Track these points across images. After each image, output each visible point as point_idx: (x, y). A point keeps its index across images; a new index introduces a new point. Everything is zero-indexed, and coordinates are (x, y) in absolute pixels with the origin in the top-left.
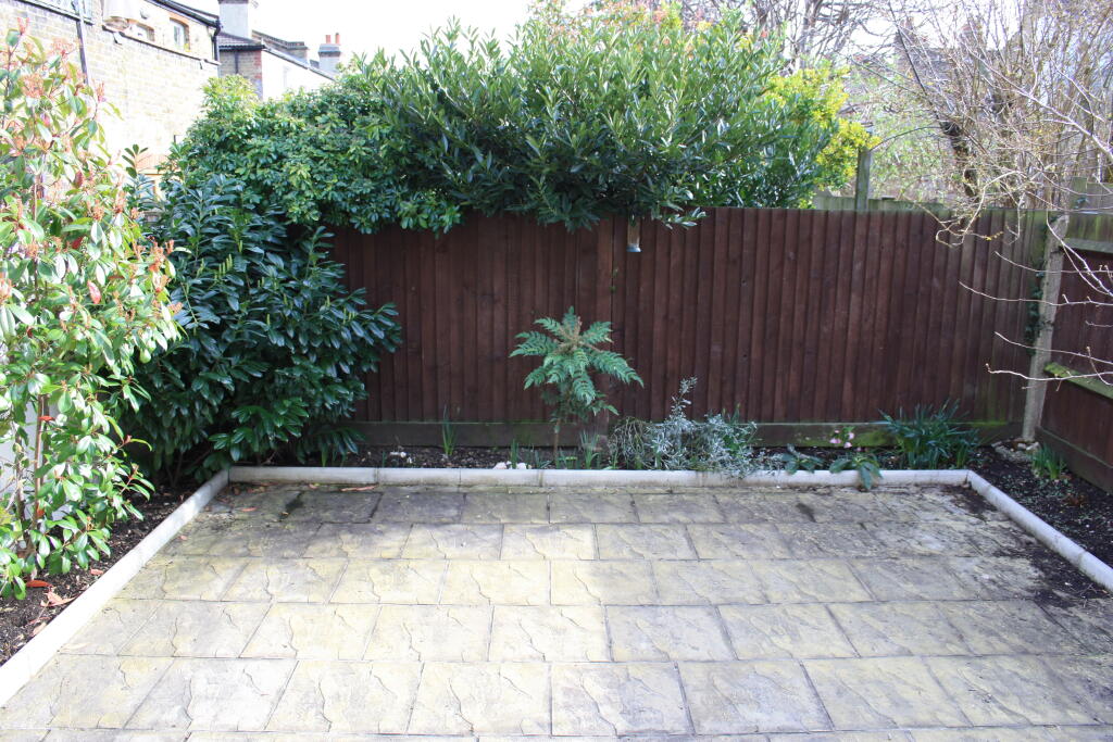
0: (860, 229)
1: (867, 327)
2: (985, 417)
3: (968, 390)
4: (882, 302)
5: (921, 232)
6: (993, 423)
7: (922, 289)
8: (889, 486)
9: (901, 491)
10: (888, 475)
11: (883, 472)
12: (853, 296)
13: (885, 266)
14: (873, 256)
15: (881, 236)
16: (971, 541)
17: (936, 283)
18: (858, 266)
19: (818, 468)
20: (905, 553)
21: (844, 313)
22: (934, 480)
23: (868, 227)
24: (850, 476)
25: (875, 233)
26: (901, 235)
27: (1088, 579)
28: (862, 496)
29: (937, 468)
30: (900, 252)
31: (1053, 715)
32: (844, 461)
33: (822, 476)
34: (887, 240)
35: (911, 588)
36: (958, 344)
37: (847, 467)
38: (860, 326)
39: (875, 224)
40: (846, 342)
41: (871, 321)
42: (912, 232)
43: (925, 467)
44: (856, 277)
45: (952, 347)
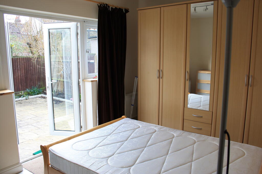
0: (18, 60)
1: (22, 76)
2: (42, 87)
3: (39, 84)
4: (23, 71)
5: (28, 60)
6: (43, 88)
7: (29, 69)
8: (31, 98)
9: (33, 98)
10: (30, 97)
11: (29, 97)
12: (19, 71)
13: (23, 66)
14: (21, 64)
15: (22, 61)
16: (45, 101)
17: (31, 68)
18: (19, 66)
19: (19, 98)
20: (37, 104)
21: (18, 74)
22: (37, 96)
23: (20, 60)
24: (24, 98)
25: (21, 61)
26: (25, 61)
27: (61, 101)
28: (27, 100)
29: (37, 95)
30: (25, 63)
31: (60, 110)
32: (23, 96)
33: (20, 99)
34: (23, 62)
35: (40, 106)
36: (36, 77)
37: (24, 97)
38: (21, 76)
39: (21, 59)
40: (19, 79)
41: (22, 75)
42: (27, 60)
43: (35, 95)
44: (19, 68)
45: (35, 77)
